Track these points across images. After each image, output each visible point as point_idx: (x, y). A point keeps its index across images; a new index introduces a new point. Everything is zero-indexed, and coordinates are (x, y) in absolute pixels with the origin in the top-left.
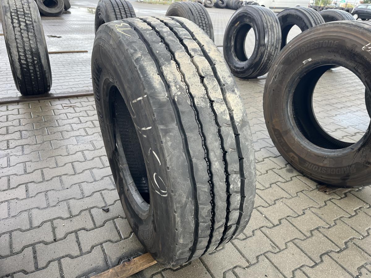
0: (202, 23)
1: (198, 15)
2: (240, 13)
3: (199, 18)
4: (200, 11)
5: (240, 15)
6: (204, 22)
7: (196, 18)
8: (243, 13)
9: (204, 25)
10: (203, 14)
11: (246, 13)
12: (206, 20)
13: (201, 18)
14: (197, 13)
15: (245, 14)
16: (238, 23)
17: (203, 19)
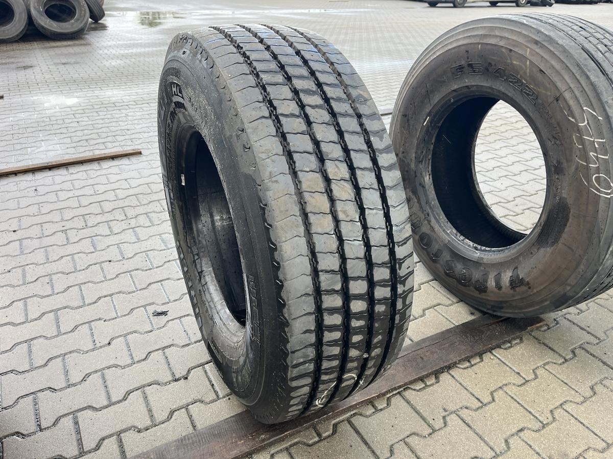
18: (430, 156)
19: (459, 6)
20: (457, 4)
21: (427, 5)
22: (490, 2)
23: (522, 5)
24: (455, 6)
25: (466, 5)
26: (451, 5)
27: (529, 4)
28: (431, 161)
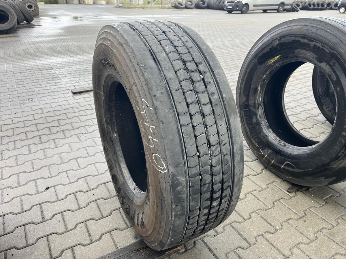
0: (199, 102)
1: (182, 74)
2: (285, 36)
3: (187, 85)
4: (187, 58)
5: (282, 40)
6: (204, 98)
7: (174, 85)
8: (295, 35)
9: (207, 109)
10: (202, 68)
11: (304, 37)
12: (212, 88)
13: (193, 82)
14: (179, 65)
15: (302, 40)
16: (276, 58)
17: (200, 86)
18: (114, 120)
19: (244, 13)
20: (243, 12)
21: (227, 12)
22: (263, 10)
23: (281, 12)
24: (242, 13)
25: (248, 12)
26: (240, 12)
27: (285, 11)
28: (115, 123)
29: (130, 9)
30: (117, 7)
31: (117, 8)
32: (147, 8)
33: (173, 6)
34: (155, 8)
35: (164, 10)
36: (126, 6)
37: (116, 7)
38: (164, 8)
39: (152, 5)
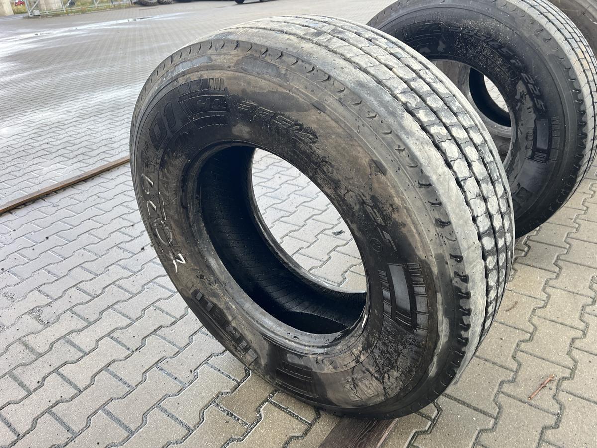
29: (59, 18)
30: (31, 18)
31: (33, 20)
32: (89, 11)
33: (135, 3)
34: (105, 10)
35: (121, 11)
36: (47, 13)
37: (29, 17)
38: (119, 7)
39: (96, 5)
